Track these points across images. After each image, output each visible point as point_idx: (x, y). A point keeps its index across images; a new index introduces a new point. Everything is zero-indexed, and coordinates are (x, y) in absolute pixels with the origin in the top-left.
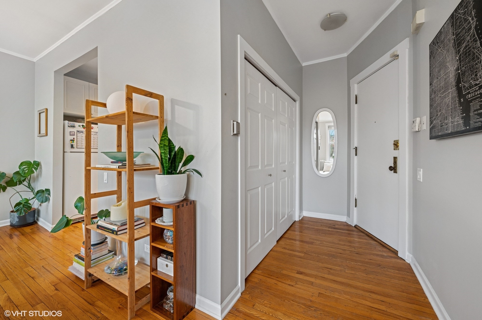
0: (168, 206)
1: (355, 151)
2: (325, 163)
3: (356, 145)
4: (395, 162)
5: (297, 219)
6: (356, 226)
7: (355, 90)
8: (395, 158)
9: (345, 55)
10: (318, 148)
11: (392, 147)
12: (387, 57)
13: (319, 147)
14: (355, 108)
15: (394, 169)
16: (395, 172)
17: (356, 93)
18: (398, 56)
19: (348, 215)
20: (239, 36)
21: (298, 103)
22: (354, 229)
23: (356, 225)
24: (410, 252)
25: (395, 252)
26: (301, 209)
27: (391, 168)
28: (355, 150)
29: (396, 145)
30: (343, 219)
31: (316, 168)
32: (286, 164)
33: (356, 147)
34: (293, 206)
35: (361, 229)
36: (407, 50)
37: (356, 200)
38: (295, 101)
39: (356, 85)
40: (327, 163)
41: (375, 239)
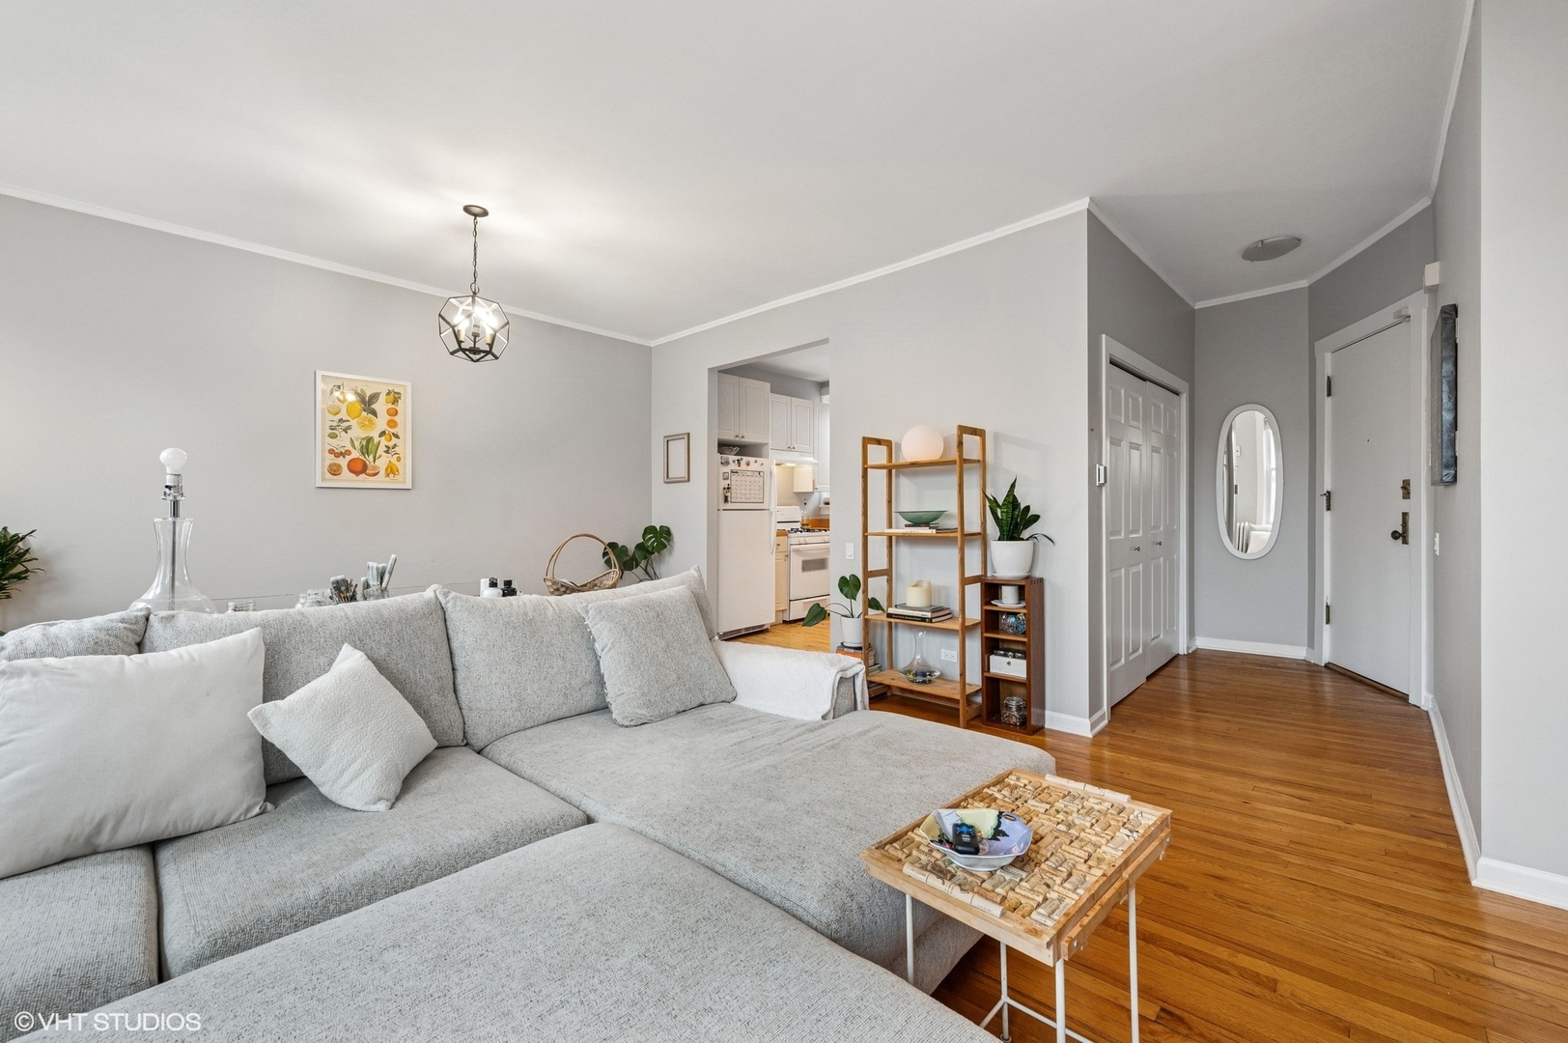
0: (1008, 583)
1: (1325, 501)
2: (1252, 533)
3: (1327, 487)
4: (1405, 524)
5: (1182, 650)
6: (1327, 666)
7: (1327, 365)
8: (1405, 515)
9: (1304, 283)
10: (1232, 489)
11: (1400, 492)
12: (1386, 315)
13: (1236, 486)
14: (1328, 404)
15: (1401, 535)
16: (1405, 542)
17: (1328, 372)
18: (1409, 317)
19: (1311, 644)
20: (1104, 336)
21: (1184, 398)
22: (1323, 669)
23: (1329, 663)
24: (1429, 691)
25: (1404, 698)
26: (1191, 633)
27: (1395, 535)
28: (1325, 498)
29: (1406, 488)
30: (1299, 653)
31: (1227, 537)
32: (1162, 529)
33: (1329, 493)
34: (1173, 622)
35: (1339, 670)
36: (1425, 311)
37: (1328, 607)
38: (1177, 393)
39: (1328, 356)
40: (1260, 530)
41: (1368, 681)
